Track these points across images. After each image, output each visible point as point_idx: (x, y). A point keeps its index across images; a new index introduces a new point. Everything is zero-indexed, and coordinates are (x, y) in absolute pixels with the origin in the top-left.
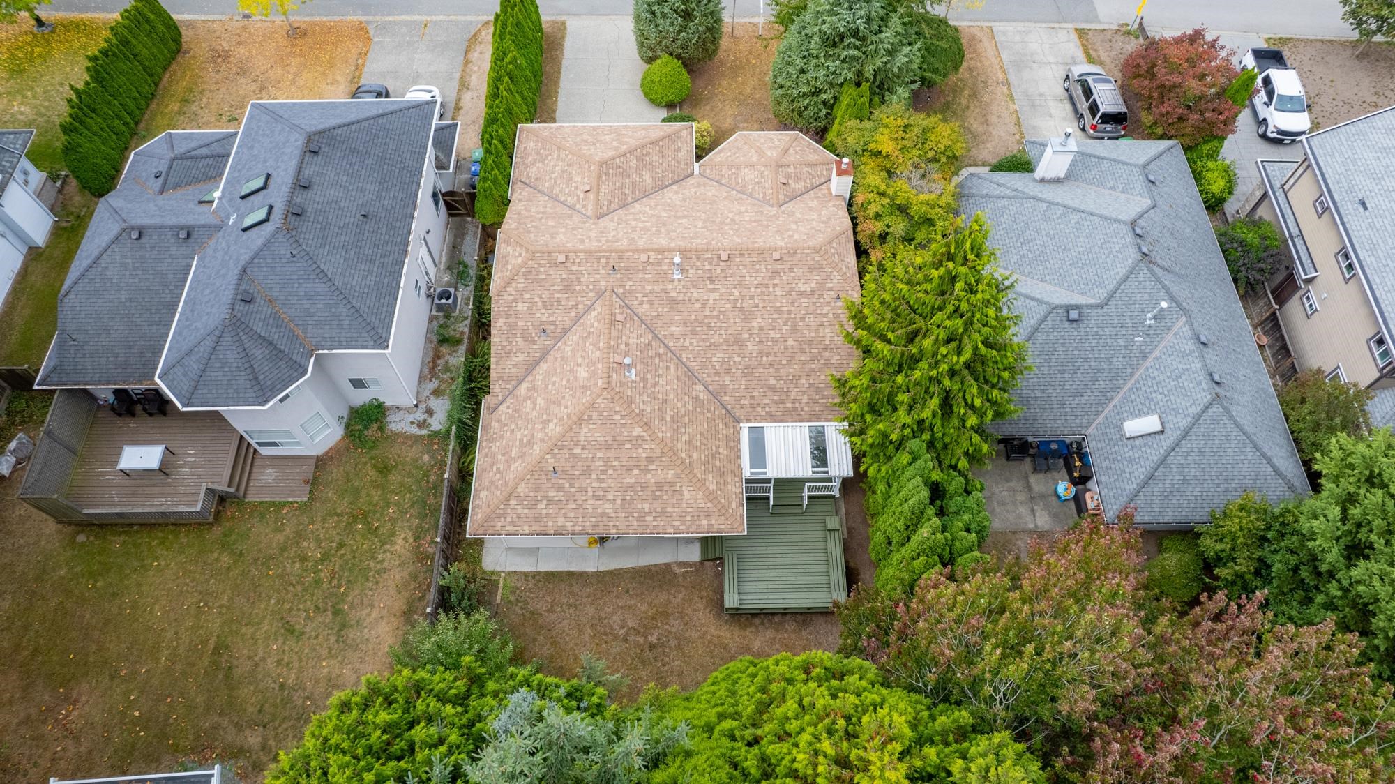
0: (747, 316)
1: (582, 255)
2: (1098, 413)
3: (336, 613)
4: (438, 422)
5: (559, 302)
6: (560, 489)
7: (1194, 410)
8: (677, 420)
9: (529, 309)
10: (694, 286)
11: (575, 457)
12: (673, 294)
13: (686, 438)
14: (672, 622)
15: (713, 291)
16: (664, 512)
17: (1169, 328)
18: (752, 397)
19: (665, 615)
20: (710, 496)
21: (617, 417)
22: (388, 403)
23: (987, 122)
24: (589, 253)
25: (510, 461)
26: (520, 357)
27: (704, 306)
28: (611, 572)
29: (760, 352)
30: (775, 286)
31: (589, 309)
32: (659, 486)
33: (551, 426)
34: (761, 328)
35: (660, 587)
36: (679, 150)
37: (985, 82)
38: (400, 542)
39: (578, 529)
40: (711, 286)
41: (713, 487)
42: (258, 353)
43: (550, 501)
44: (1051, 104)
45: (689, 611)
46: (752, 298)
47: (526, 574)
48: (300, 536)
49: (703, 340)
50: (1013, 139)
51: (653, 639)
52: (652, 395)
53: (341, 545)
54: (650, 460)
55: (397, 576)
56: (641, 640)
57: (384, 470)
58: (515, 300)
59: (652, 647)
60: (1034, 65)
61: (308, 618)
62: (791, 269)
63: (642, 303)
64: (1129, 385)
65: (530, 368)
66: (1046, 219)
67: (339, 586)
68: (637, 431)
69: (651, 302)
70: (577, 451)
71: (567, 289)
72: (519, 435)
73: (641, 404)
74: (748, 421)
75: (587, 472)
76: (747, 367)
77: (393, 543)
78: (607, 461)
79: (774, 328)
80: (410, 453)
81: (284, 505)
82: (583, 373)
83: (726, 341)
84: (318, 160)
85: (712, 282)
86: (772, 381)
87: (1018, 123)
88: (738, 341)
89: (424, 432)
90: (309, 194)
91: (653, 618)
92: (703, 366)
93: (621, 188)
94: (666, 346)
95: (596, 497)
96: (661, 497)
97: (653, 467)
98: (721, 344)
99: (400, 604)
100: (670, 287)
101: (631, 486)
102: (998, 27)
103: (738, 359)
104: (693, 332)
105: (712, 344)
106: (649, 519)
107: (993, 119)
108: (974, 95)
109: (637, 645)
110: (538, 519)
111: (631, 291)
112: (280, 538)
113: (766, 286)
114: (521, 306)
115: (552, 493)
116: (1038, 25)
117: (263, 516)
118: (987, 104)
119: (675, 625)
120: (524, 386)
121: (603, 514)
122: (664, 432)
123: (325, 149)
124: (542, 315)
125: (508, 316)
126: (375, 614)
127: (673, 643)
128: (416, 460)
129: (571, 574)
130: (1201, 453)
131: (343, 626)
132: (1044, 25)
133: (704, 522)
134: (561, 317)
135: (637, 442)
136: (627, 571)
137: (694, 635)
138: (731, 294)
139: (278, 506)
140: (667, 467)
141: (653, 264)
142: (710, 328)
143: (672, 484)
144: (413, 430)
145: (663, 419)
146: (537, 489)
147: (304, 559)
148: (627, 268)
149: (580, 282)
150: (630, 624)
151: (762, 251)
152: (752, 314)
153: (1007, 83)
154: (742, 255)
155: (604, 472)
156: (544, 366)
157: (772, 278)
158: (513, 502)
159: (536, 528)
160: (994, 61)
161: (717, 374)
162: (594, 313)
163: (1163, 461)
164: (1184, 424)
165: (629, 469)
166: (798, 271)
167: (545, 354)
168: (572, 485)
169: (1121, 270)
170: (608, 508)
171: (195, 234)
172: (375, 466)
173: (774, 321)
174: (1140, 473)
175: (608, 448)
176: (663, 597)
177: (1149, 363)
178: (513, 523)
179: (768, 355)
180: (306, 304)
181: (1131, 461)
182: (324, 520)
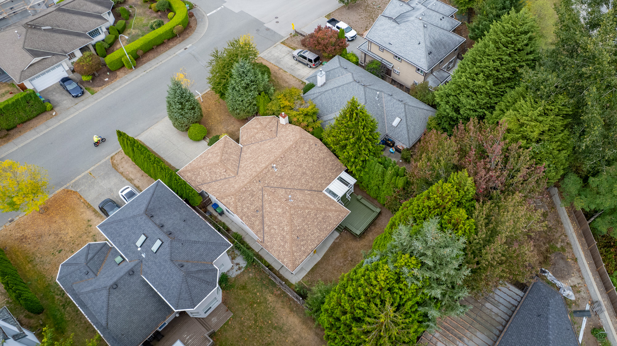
0: (300, 166)
1: (248, 184)
2: (385, 127)
3: (275, 328)
4: (243, 264)
5: (254, 201)
6: (303, 240)
7: (403, 110)
8: (311, 202)
9: (248, 209)
10: (282, 169)
11: (299, 230)
12: (279, 175)
13: (317, 204)
14: (349, 252)
15: (288, 166)
16: (330, 224)
17: (382, 97)
18: (319, 183)
19: (346, 252)
20: (336, 211)
21: (299, 212)
22: (225, 271)
23: (286, 82)
24: (249, 182)
25: (283, 246)
26: (257, 222)
27: (289, 172)
28: (324, 255)
29: (311, 172)
30: (300, 154)
31: (263, 196)
32: (323, 219)
33: (285, 229)
34: (306, 166)
35: (338, 247)
36: (231, 144)
37: (275, 72)
38: (270, 298)
39: (315, 245)
40: (286, 166)
41: (334, 208)
42: (201, 275)
43: (303, 245)
44: (296, 66)
45: (350, 246)
46: (297, 161)
47: (306, 275)
48: (242, 324)
49: (296, 180)
50: (297, 82)
51: (350, 259)
52: (300, 201)
53: (256, 314)
54: (316, 215)
55: (279, 305)
56: (348, 262)
57: (244, 288)
58: (242, 210)
59: (352, 261)
60: (282, 59)
61: (269, 337)
62: (300, 147)
63: (274, 184)
64: (385, 116)
65: (263, 223)
66: (334, 94)
67: (268, 323)
68: (307, 211)
69: (276, 182)
70: (298, 228)
71: (253, 196)
72: (279, 239)
73: (301, 205)
74: (324, 189)
75: (305, 231)
76: (312, 177)
77: (268, 300)
78: (307, 224)
79: (309, 164)
80: (246, 277)
81: (228, 321)
82: (279, 210)
83: (302, 176)
84: (155, 217)
85: (285, 165)
86: (320, 176)
87: (294, 77)
88: (304, 173)
89: (243, 270)
90: (166, 227)
91: (345, 255)
92: (302, 186)
93: (232, 164)
94: (290, 189)
95: (312, 235)
96: (326, 221)
97: (318, 216)
98: (301, 178)
99: (288, 311)
100: (277, 174)
101: (318, 224)
103: (308, 177)
104: (292, 180)
105: (299, 179)
106: (328, 228)
107: (287, 80)
109: (348, 264)
110: (305, 252)
111: (269, 183)
112: (237, 330)
113: (298, 155)
114: (245, 210)
115: (302, 243)
116: (271, 48)
117: (225, 331)
118: (282, 77)
119: (351, 252)
120: (266, 228)
121: (318, 237)
122: (312, 206)
123: (153, 214)
124: (253, 207)
125: (244, 215)
126: (284, 318)
127: (355, 255)
128: (249, 278)
129: (316, 265)
130: (412, 118)
131: (281, 329)
132: (272, 47)
133: (340, 217)
134: (258, 204)
135: (309, 213)
136: (327, 252)
137: (357, 250)
138: (292, 164)
139: (227, 324)
140: (321, 213)
141: (267, 172)
142: (295, 176)
143: (326, 216)
144: (239, 272)
145: (308, 204)
146: (298, 245)
147: (250, 327)
148: (262, 178)
149: (254, 192)
150: (341, 261)
151: (289, 148)
152: (301, 165)
153: (280, 69)
154: (286, 153)
155: (309, 227)
156: (266, 219)
157: (298, 153)
158: (295, 254)
159: (306, 255)
160: (271, 65)
161: (307, 185)
162: (266, 196)
163: (407, 125)
164: (404, 114)
165: (313, 221)
166: (302, 146)
167: (263, 216)
168: (304, 237)
169: (362, 92)
170: (317, 234)
171: (135, 270)
172: (240, 289)
173: (307, 162)
174: (405, 131)
175: (304, 221)
176: (341, 249)
177: (385, 108)
178: (300, 259)
179: (313, 171)
180: (198, 253)
181: (401, 131)
182: (244, 314)
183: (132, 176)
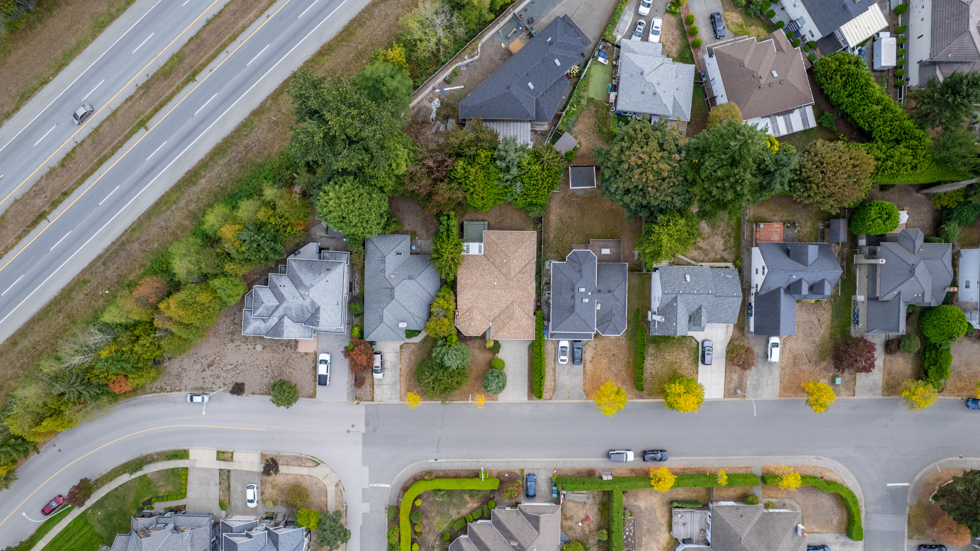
0: (481, 274)
2: (407, 261)
3: (562, 221)
4: (547, 263)
8: (496, 253)
10: (492, 281)
11: (516, 245)
12: (496, 279)
13: (494, 249)
15: (488, 280)
18: (481, 259)
19: (499, 222)
20: (490, 238)
23: (410, 359)
26: (528, 268)
27: (490, 277)
29: (479, 268)
30: (475, 281)
33: (520, 251)
37: (407, 376)
41: (489, 240)
43: (520, 237)
44: (389, 366)
45: (494, 223)
46: (480, 278)
48: (572, 237)
51: (502, 218)
52: (501, 257)
53: (564, 235)
54: (501, 244)
55: (551, 229)
58: (529, 279)
61: (568, 220)
63: (503, 277)
65: (526, 265)
67: (563, 226)
68: (504, 249)
71: (519, 281)
72: (527, 251)
73: (503, 255)
74: (482, 254)
76: (482, 265)
77: (553, 235)
78: (510, 244)
79: (476, 272)
82: (515, 261)
83: (486, 270)
85: (488, 282)
86: (477, 262)
87: (401, 359)
88: (483, 270)
90: (572, 295)
92: (491, 265)
93: (508, 312)
94: (498, 268)
95: (511, 238)
96: (499, 238)
99: (550, 223)
100: (497, 281)
101: (505, 240)
102: (397, 401)
103: (484, 266)
104: (492, 272)
105: (489, 269)
106: (501, 234)
107: (408, 361)
108: (411, 370)
109: (505, 216)
111: (505, 280)
113: (477, 280)
116: (386, 402)
118: (408, 366)
119: (497, 221)
120: (528, 262)
122: (499, 249)
123: (571, 308)
124: (524, 276)
125: (531, 276)
126: (555, 222)
127: (498, 217)
128: (551, 255)
131: (561, 219)
132: (383, 402)
133: (493, 233)
134: (519, 275)
135: (504, 247)
138: (484, 279)
139: (578, 244)
140: (498, 243)
141: (501, 286)
142: (489, 272)
143: (497, 240)
144: (552, 259)
145: (499, 252)
146: (523, 239)
147: (571, 232)
148: (506, 285)
149: (516, 283)
150: (506, 221)
151: (478, 288)
153: (401, 375)
154: (482, 287)
156: (523, 265)
158: (527, 237)
160: (402, 384)
161: (488, 264)
162: (513, 276)
163: (397, 245)
164: (392, 252)
165: (505, 243)
167: (523, 269)
170: (509, 236)
173: (475, 274)
174: (402, 244)
175: (509, 246)
177: (395, 267)
178: (528, 234)
179: (477, 267)
180: (569, 271)
181: (403, 247)
182: (568, 241)
183: (552, 372)
